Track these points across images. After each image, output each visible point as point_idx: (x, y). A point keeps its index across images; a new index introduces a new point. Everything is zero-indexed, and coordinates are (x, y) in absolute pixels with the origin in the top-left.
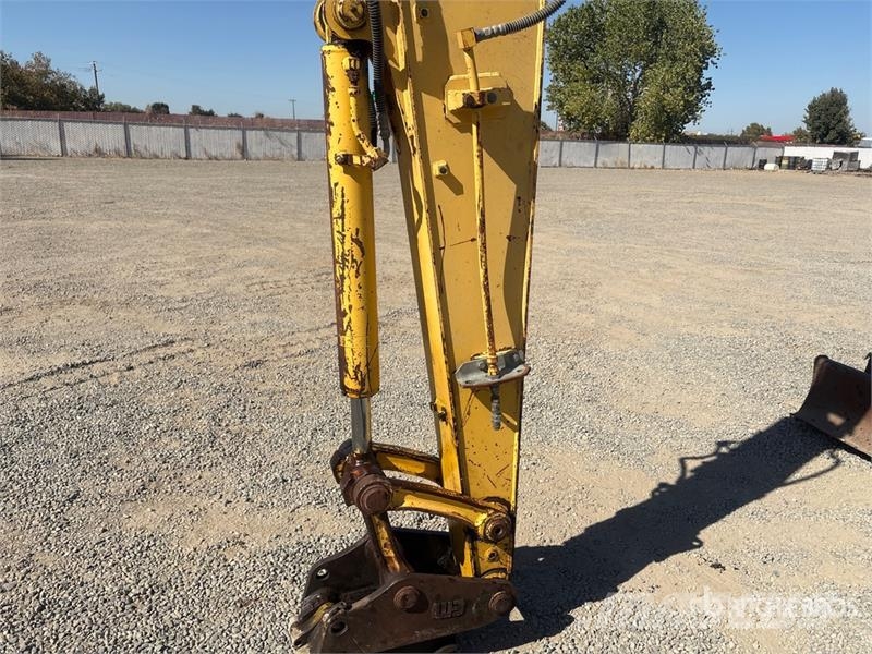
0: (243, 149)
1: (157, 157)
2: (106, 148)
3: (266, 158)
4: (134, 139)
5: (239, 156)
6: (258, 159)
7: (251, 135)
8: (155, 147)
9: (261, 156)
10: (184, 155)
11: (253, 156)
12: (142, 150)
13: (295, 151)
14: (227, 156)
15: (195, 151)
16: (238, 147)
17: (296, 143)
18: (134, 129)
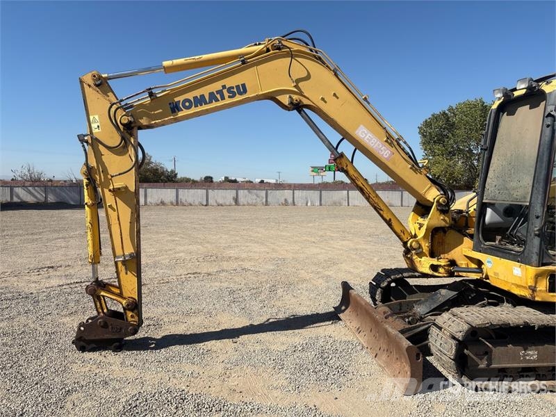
0: (236, 200)
1: (191, 205)
2: (167, 201)
3: (249, 204)
5: (234, 203)
6: (244, 205)
7: (241, 192)
8: (190, 200)
9: (246, 203)
10: (205, 203)
11: (242, 204)
12: (184, 201)
13: (264, 200)
14: (227, 204)
15: (210, 201)
16: (234, 198)
17: (264, 196)
18: (181, 191)
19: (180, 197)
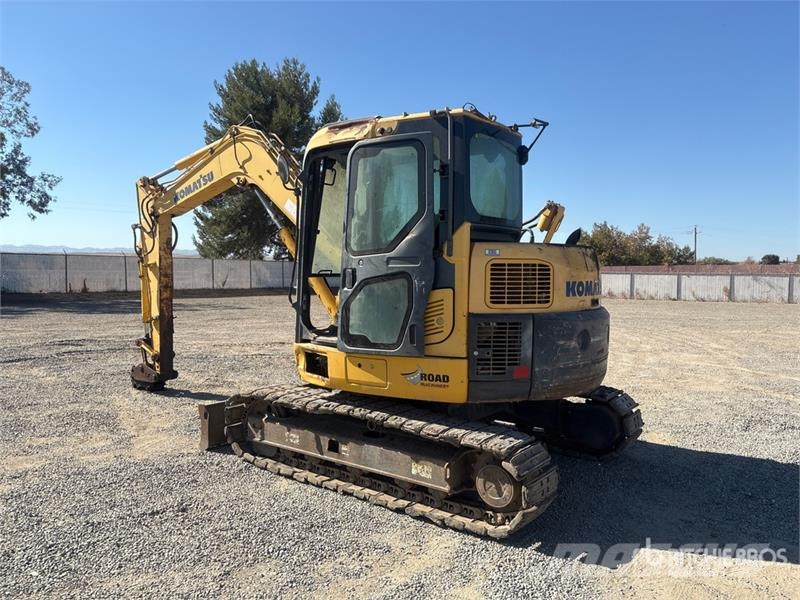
0: (730, 293)
1: (652, 298)
2: (615, 292)
3: (754, 300)
4: (637, 286)
5: (726, 298)
6: (745, 301)
7: (738, 280)
8: (652, 291)
9: (748, 297)
10: (674, 296)
11: (739, 298)
12: (642, 293)
13: (786, 295)
14: (713, 298)
15: (685, 294)
16: (725, 290)
17: (787, 289)
18: (637, 278)
19: (636, 286)
